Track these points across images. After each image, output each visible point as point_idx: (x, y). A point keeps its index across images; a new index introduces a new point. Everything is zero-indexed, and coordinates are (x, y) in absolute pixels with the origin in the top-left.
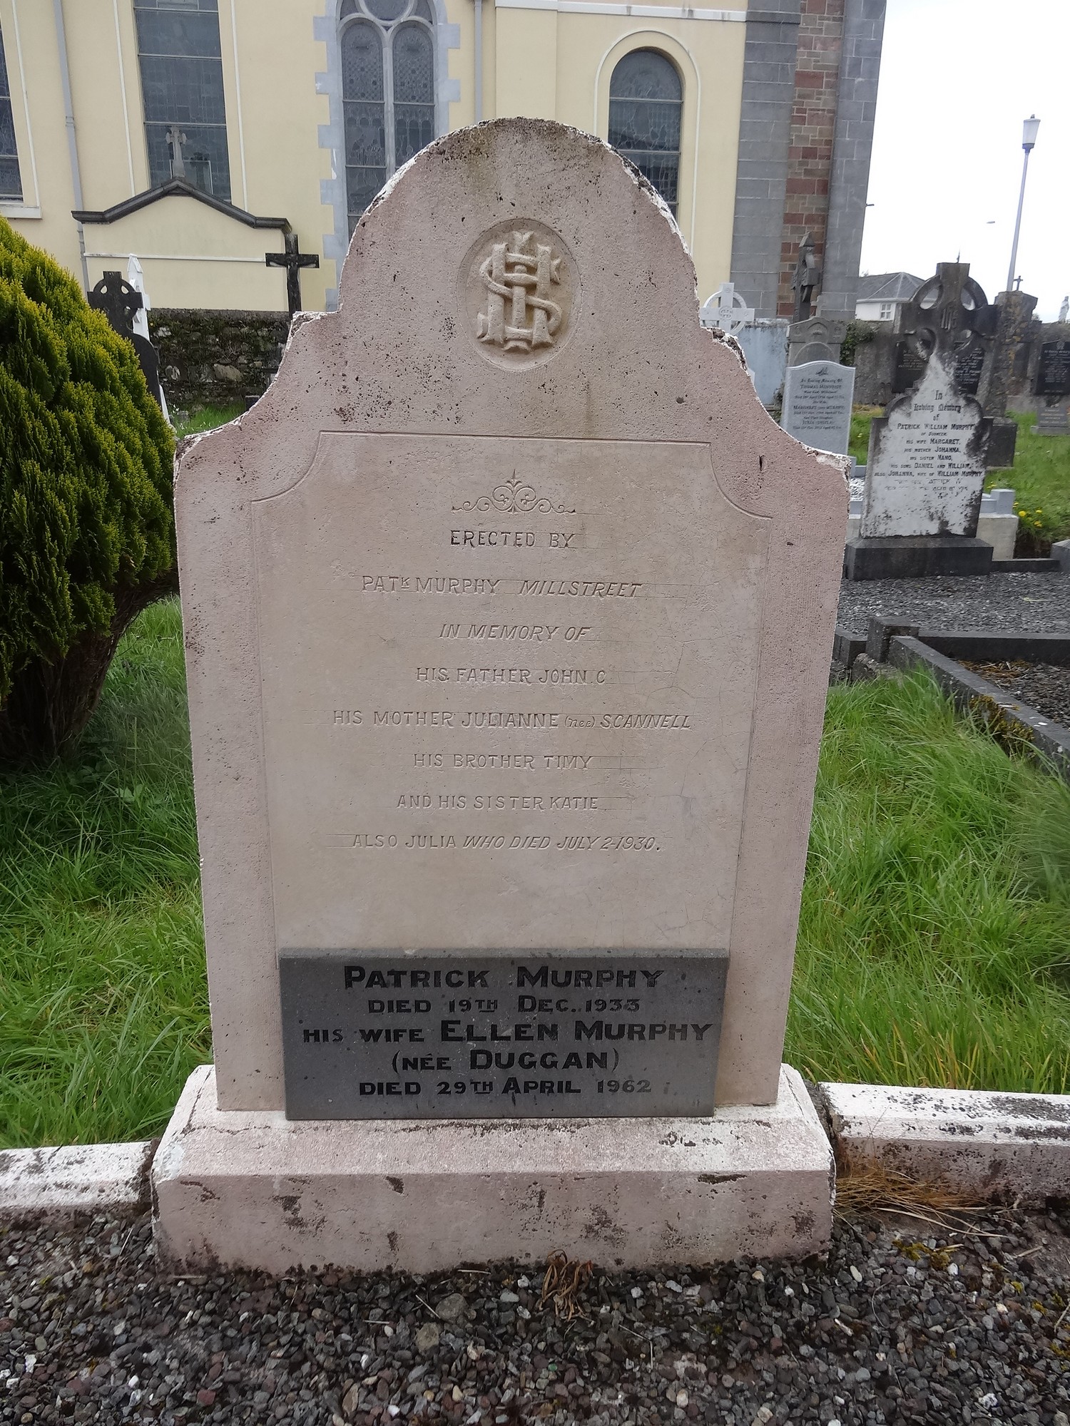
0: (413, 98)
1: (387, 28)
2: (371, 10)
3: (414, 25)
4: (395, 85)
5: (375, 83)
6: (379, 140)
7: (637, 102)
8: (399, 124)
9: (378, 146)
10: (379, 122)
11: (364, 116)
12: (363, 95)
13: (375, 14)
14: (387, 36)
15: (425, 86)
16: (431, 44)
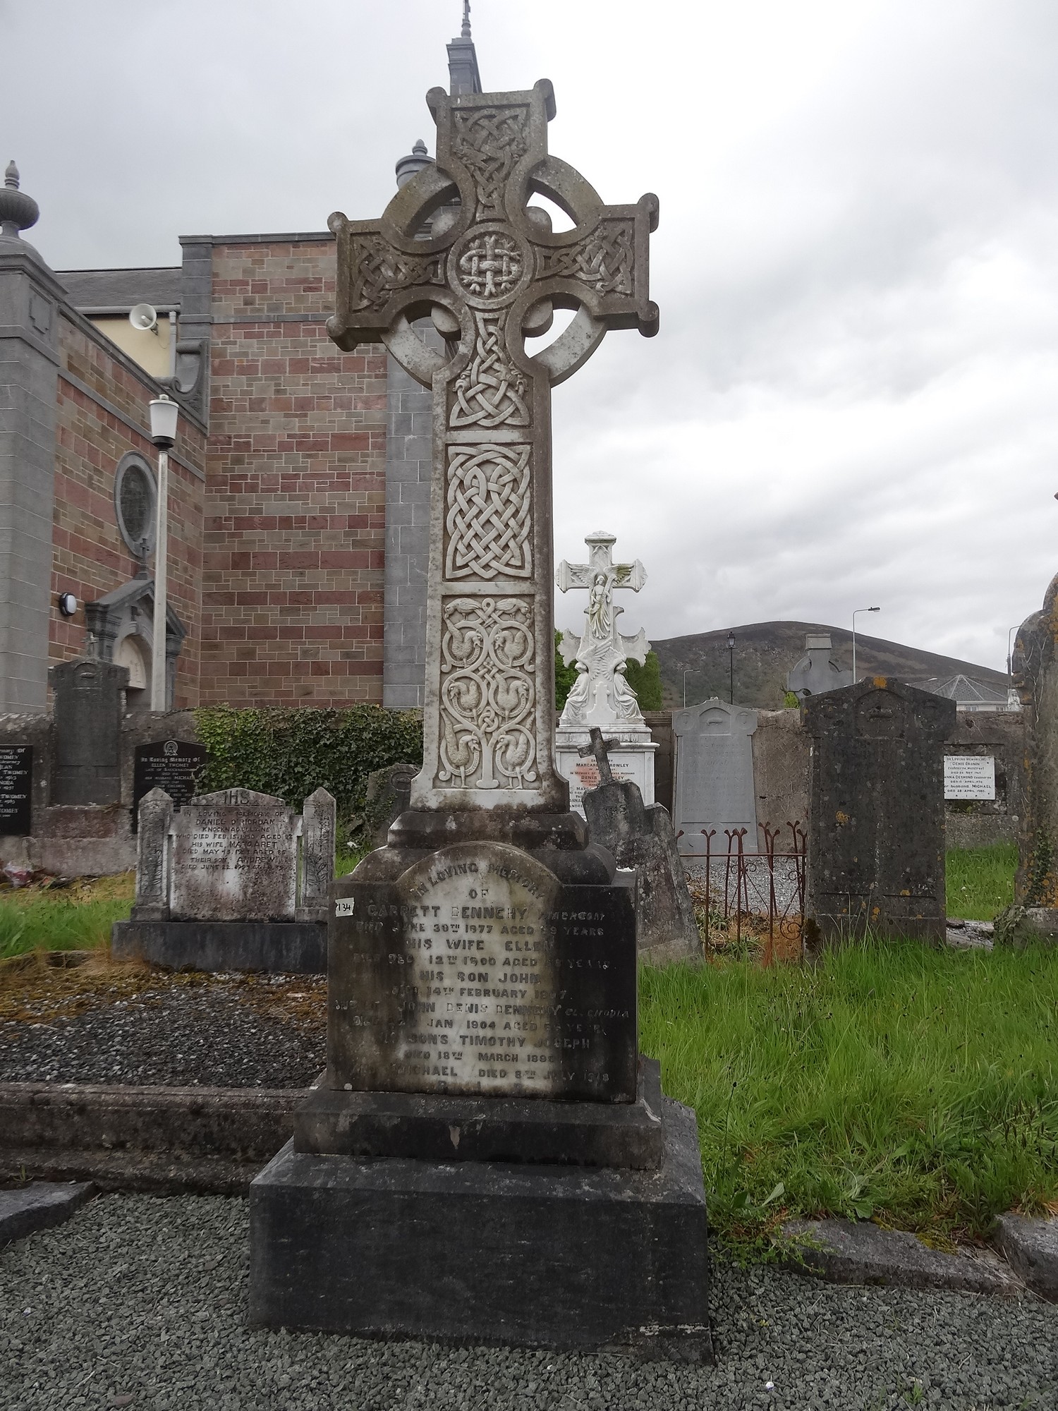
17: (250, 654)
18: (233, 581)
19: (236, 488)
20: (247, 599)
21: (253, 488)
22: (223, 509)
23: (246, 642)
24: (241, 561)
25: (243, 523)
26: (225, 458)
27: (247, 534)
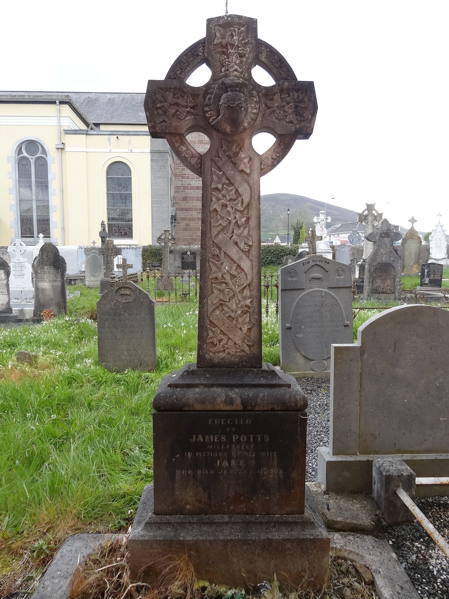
0: (42, 178)
1: (32, 159)
2: (28, 154)
3: (41, 157)
4: (35, 175)
5: (29, 175)
6: (30, 191)
7: (117, 178)
8: (37, 186)
10: (30, 186)
11: (25, 184)
12: (25, 178)
13: (29, 155)
14: (32, 161)
15: (45, 175)
16: (47, 163)
17: (189, 225)
18: (183, 204)
19: (183, 178)
20: (187, 210)
21: (188, 178)
22: (180, 184)
23: (187, 222)
24: (185, 199)
25: (185, 188)
26: (180, 169)
27: (187, 191)
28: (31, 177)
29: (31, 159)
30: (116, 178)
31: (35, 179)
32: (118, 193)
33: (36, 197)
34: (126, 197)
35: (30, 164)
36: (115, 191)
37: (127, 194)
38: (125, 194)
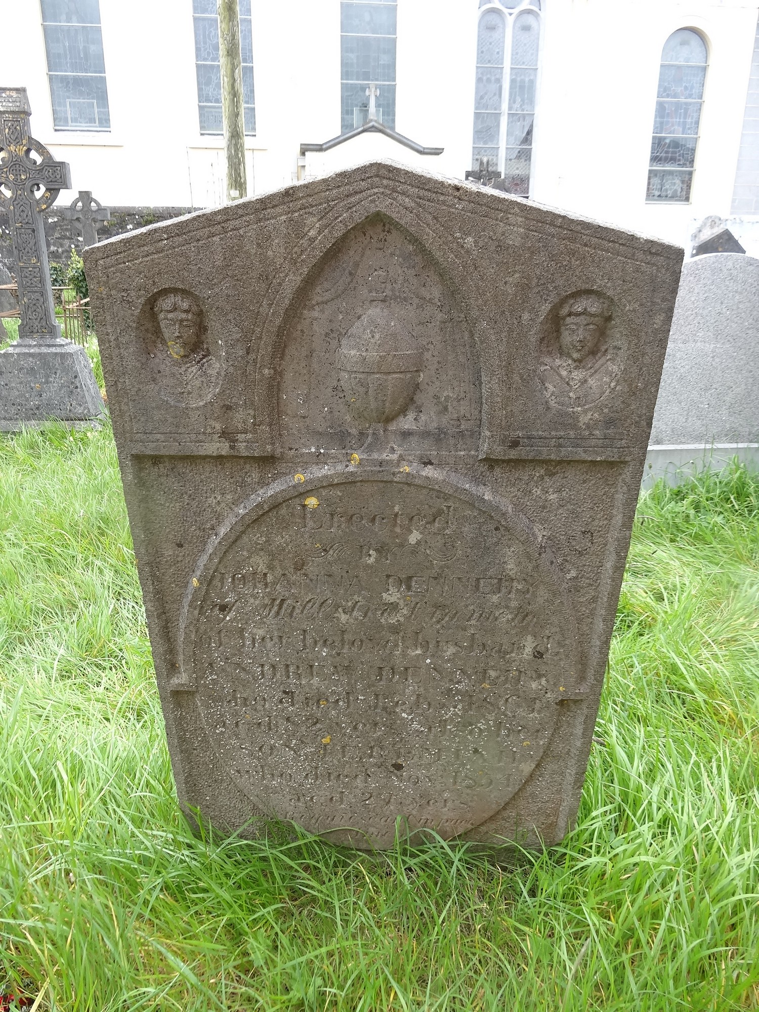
0: (524, 63)
1: (511, 14)
3: (529, 12)
4: (512, 54)
5: (498, 53)
6: (497, 93)
7: (675, 66)
8: (513, 81)
9: (497, 97)
10: (499, 81)
11: (489, 76)
12: (489, 61)
13: (503, 5)
14: (510, 20)
15: (532, 55)
16: (539, 25)
28: (503, 59)
29: (508, 15)
30: (672, 66)
31: (512, 64)
32: (671, 103)
33: (510, 108)
34: (686, 110)
35: (504, 29)
36: (668, 96)
37: (690, 104)
38: (686, 104)
